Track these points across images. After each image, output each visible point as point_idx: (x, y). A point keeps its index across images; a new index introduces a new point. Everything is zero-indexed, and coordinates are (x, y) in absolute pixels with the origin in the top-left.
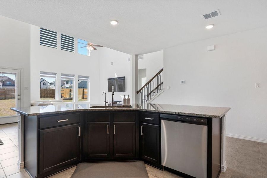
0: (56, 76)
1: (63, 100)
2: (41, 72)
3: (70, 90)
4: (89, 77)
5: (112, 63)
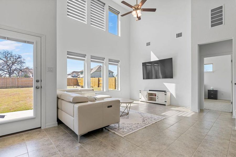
0: (85, 58)
2: (68, 52)
4: (119, 61)
5: (148, 44)
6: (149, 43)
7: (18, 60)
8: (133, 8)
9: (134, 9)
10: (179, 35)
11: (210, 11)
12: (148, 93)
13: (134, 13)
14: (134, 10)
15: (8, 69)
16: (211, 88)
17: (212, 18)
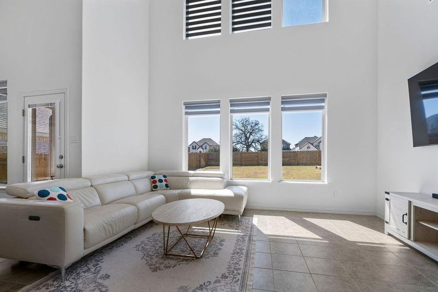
7: (257, 127)
15: (245, 141)
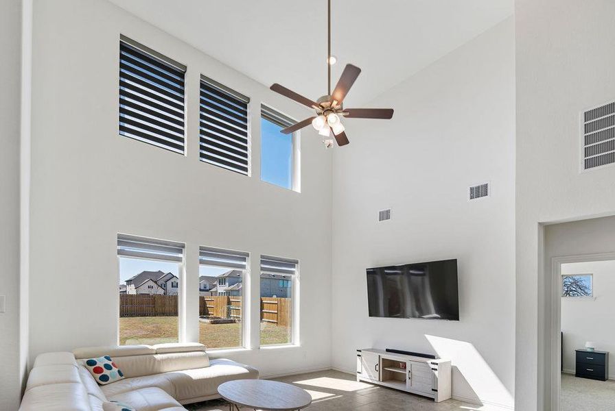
0: (180, 255)
1: (213, 323)
2: (120, 237)
3: (229, 299)
4: (297, 263)
5: (385, 215)
6: (388, 212)
8: (314, 106)
9: (319, 110)
10: (479, 192)
11: (581, 117)
12: (383, 359)
13: (318, 122)
14: (319, 114)
16: (587, 346)
17: (587, 140)
